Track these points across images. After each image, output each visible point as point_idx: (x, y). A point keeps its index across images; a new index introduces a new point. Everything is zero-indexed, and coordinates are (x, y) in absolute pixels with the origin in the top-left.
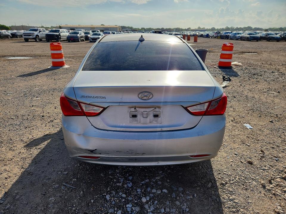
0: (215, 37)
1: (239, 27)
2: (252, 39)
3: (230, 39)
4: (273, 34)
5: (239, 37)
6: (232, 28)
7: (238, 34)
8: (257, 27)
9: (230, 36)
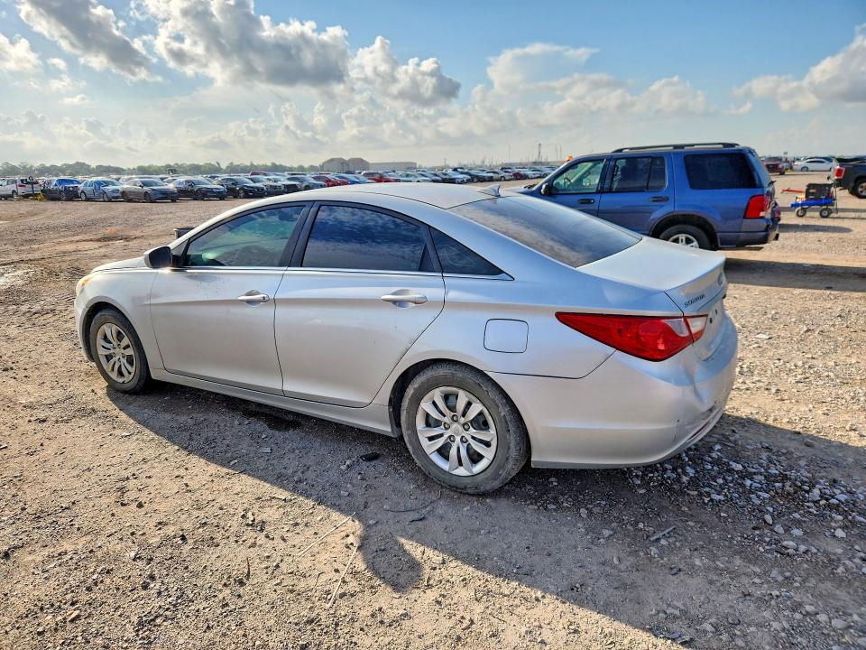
0: (26, 196)
1: (48, 165)
2: (161, 196)
3: (84, 198)
4: (203, 181)
5: (113, 191)
6: (24, 167)
7: (107, 183)
8: (105, 164)
9: (83, 192)
